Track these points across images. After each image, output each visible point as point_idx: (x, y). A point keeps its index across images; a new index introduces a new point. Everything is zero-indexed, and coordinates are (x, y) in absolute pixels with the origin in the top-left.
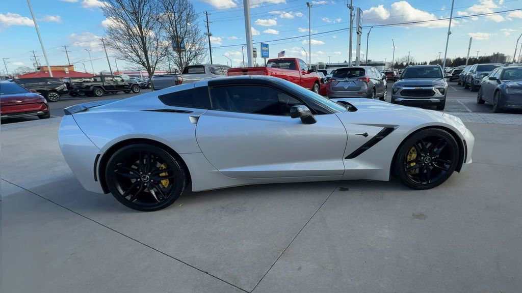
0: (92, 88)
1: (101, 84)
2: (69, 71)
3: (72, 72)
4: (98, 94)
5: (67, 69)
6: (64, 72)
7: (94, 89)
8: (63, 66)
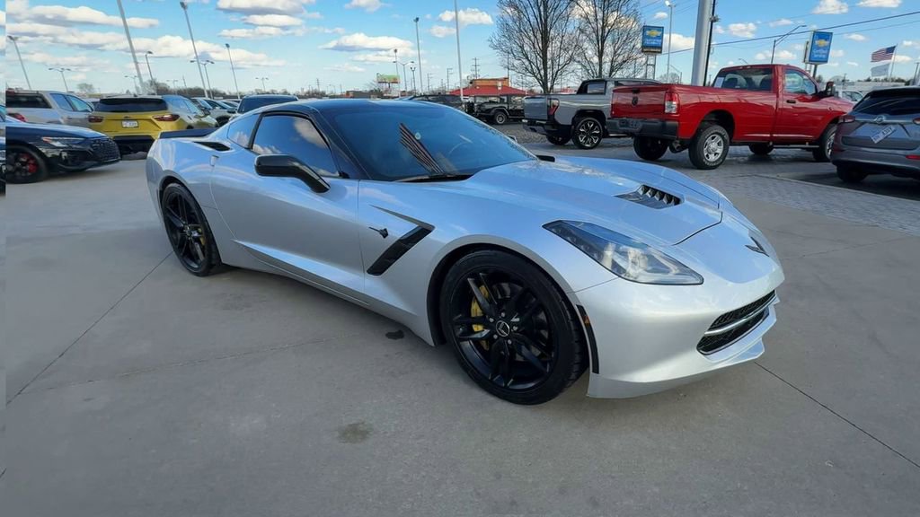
0: (493, 111)
1: (506, 106)
2: (502, 86)
3: (505, 88)
4: (499, 120)
5: (500, 84)
6: (497, 87)
7: (495, 113)
8: (497, 79)
